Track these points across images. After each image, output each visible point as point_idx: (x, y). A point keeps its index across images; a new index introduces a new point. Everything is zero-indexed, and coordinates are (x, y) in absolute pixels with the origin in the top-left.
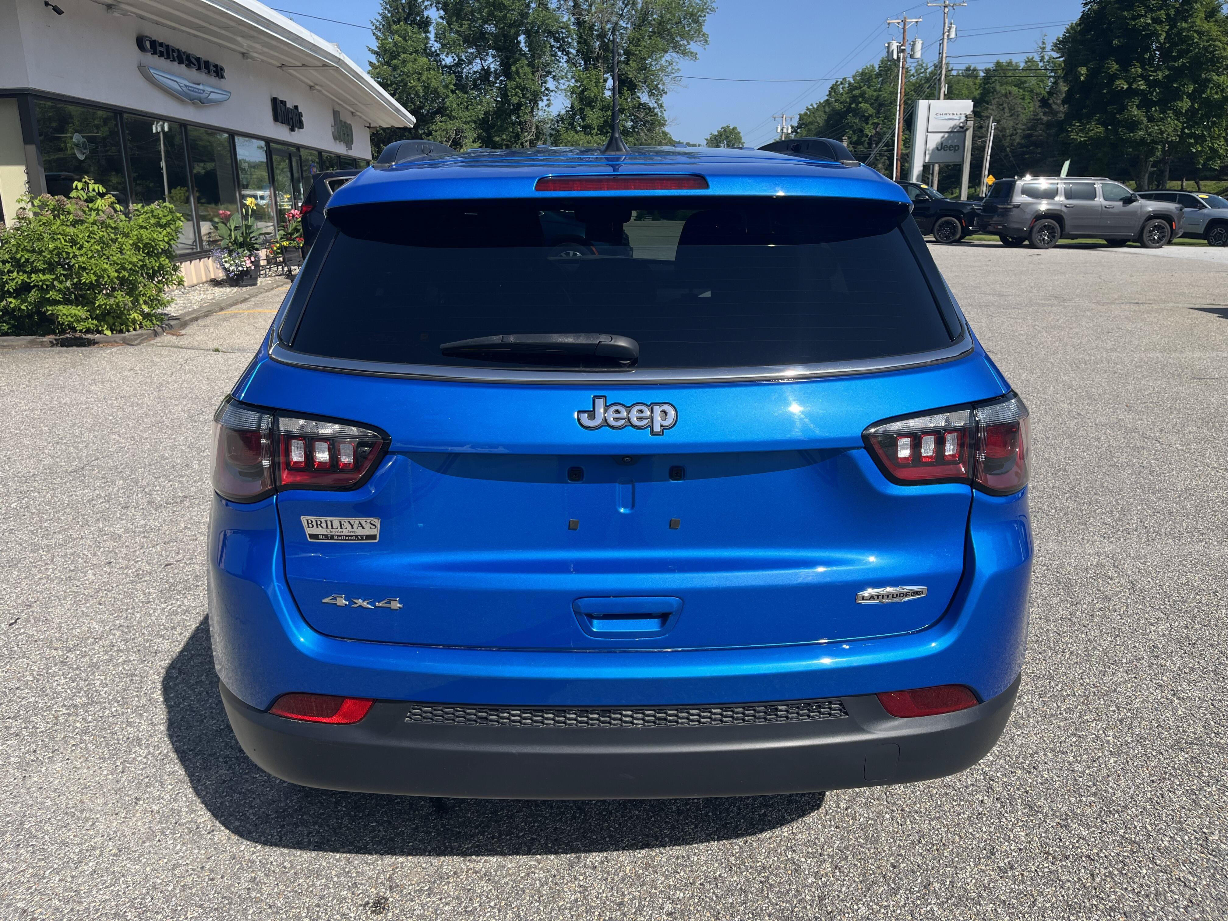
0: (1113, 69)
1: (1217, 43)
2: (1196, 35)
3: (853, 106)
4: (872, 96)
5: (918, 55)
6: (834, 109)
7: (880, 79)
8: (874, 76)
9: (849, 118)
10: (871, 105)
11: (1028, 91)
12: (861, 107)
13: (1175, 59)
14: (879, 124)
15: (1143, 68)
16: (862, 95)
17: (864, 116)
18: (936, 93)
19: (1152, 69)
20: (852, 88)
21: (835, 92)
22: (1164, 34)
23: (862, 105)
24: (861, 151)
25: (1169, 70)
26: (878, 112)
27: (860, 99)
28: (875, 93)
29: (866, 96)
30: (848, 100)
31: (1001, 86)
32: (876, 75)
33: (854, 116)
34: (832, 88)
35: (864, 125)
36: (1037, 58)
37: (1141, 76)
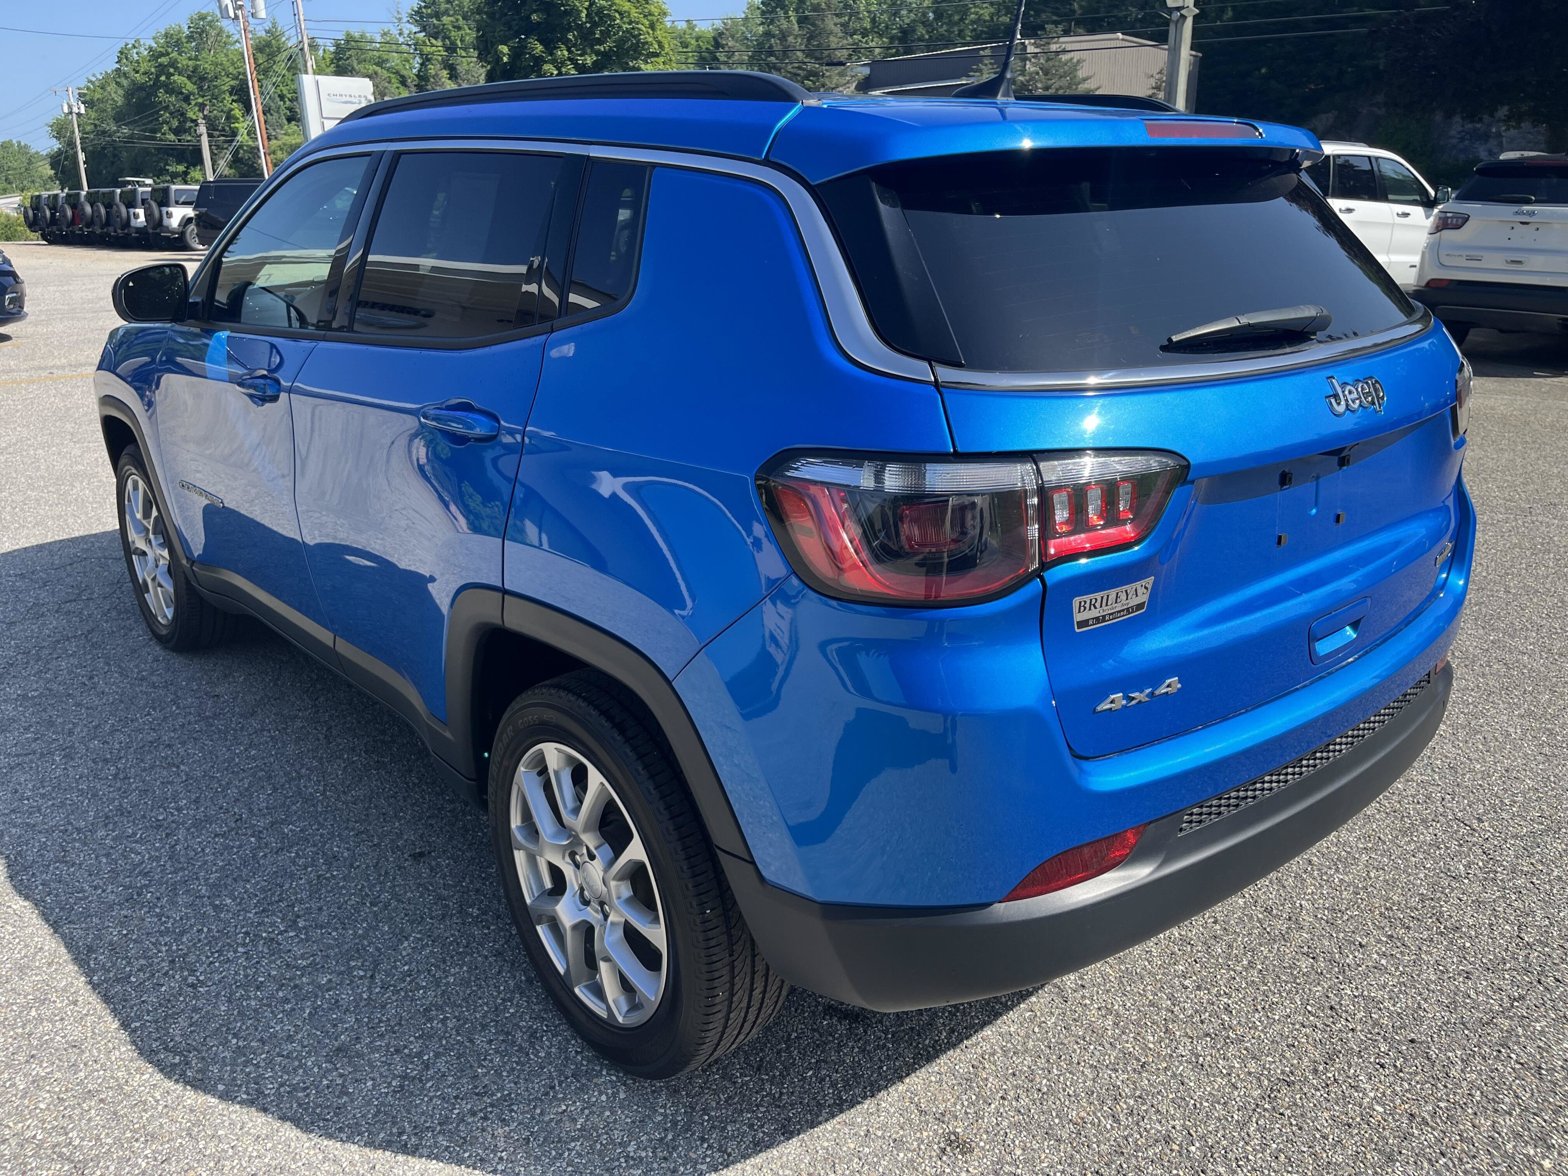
0: (538, 51)
1: (640, 26)
2: (617, 15)
3: (163, 78)
4: (188, 66)
5: (262, 14)
6: (133, 82)
7: (194, 44)
8: (184, 40)
9: (160, 95)
10: (189, 78)
11: (394, 73)
12: (175, 81)
13: (600, 42)
14: (206, 105)
15: (569, 50)
16: (173, 64)
17: (182, 93)
18: (300, 66)
19: (579, 52)
20: (155, 55)
21: (127, 58)
22: (585, 11)
23: (176, 77)
24: (188, 141)
25: (596, 55)
26: (201, 88)
27: (172, 70)
28: (190, 63)
29: (179, 65)
30: (153, 70)
31: (359, 63)
32: (186, 37)
33: (166, 92)
34: (121, 53)
35: (185, 105)
36: (395, 32)
37: (569, 59)
